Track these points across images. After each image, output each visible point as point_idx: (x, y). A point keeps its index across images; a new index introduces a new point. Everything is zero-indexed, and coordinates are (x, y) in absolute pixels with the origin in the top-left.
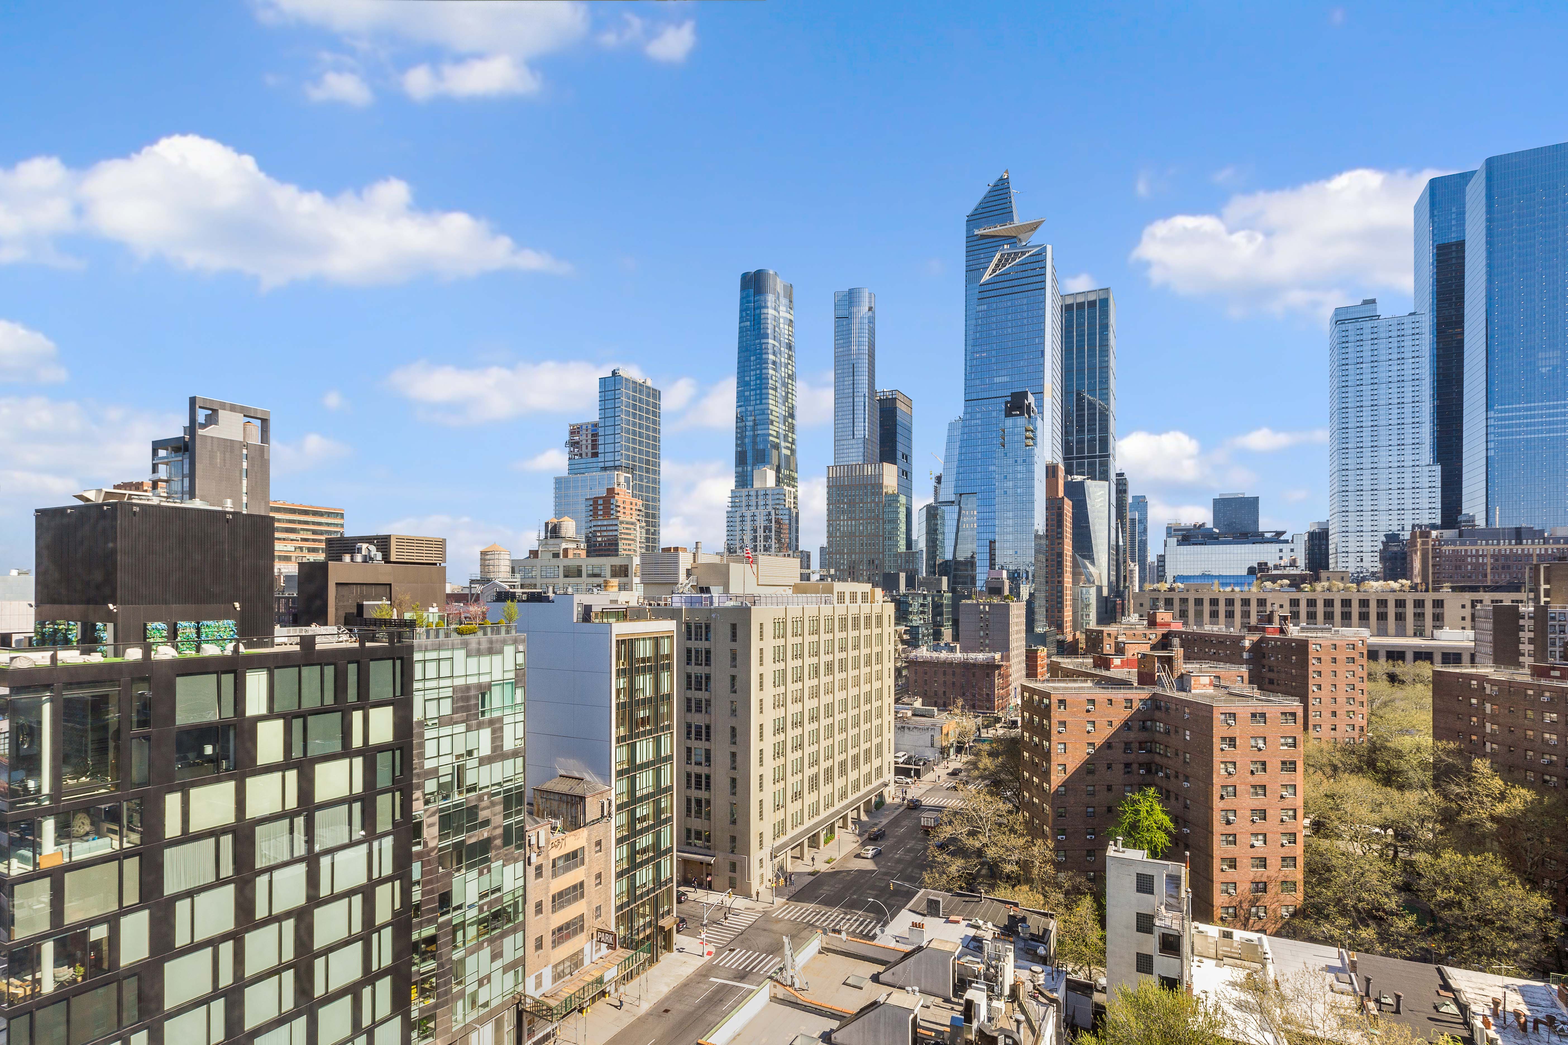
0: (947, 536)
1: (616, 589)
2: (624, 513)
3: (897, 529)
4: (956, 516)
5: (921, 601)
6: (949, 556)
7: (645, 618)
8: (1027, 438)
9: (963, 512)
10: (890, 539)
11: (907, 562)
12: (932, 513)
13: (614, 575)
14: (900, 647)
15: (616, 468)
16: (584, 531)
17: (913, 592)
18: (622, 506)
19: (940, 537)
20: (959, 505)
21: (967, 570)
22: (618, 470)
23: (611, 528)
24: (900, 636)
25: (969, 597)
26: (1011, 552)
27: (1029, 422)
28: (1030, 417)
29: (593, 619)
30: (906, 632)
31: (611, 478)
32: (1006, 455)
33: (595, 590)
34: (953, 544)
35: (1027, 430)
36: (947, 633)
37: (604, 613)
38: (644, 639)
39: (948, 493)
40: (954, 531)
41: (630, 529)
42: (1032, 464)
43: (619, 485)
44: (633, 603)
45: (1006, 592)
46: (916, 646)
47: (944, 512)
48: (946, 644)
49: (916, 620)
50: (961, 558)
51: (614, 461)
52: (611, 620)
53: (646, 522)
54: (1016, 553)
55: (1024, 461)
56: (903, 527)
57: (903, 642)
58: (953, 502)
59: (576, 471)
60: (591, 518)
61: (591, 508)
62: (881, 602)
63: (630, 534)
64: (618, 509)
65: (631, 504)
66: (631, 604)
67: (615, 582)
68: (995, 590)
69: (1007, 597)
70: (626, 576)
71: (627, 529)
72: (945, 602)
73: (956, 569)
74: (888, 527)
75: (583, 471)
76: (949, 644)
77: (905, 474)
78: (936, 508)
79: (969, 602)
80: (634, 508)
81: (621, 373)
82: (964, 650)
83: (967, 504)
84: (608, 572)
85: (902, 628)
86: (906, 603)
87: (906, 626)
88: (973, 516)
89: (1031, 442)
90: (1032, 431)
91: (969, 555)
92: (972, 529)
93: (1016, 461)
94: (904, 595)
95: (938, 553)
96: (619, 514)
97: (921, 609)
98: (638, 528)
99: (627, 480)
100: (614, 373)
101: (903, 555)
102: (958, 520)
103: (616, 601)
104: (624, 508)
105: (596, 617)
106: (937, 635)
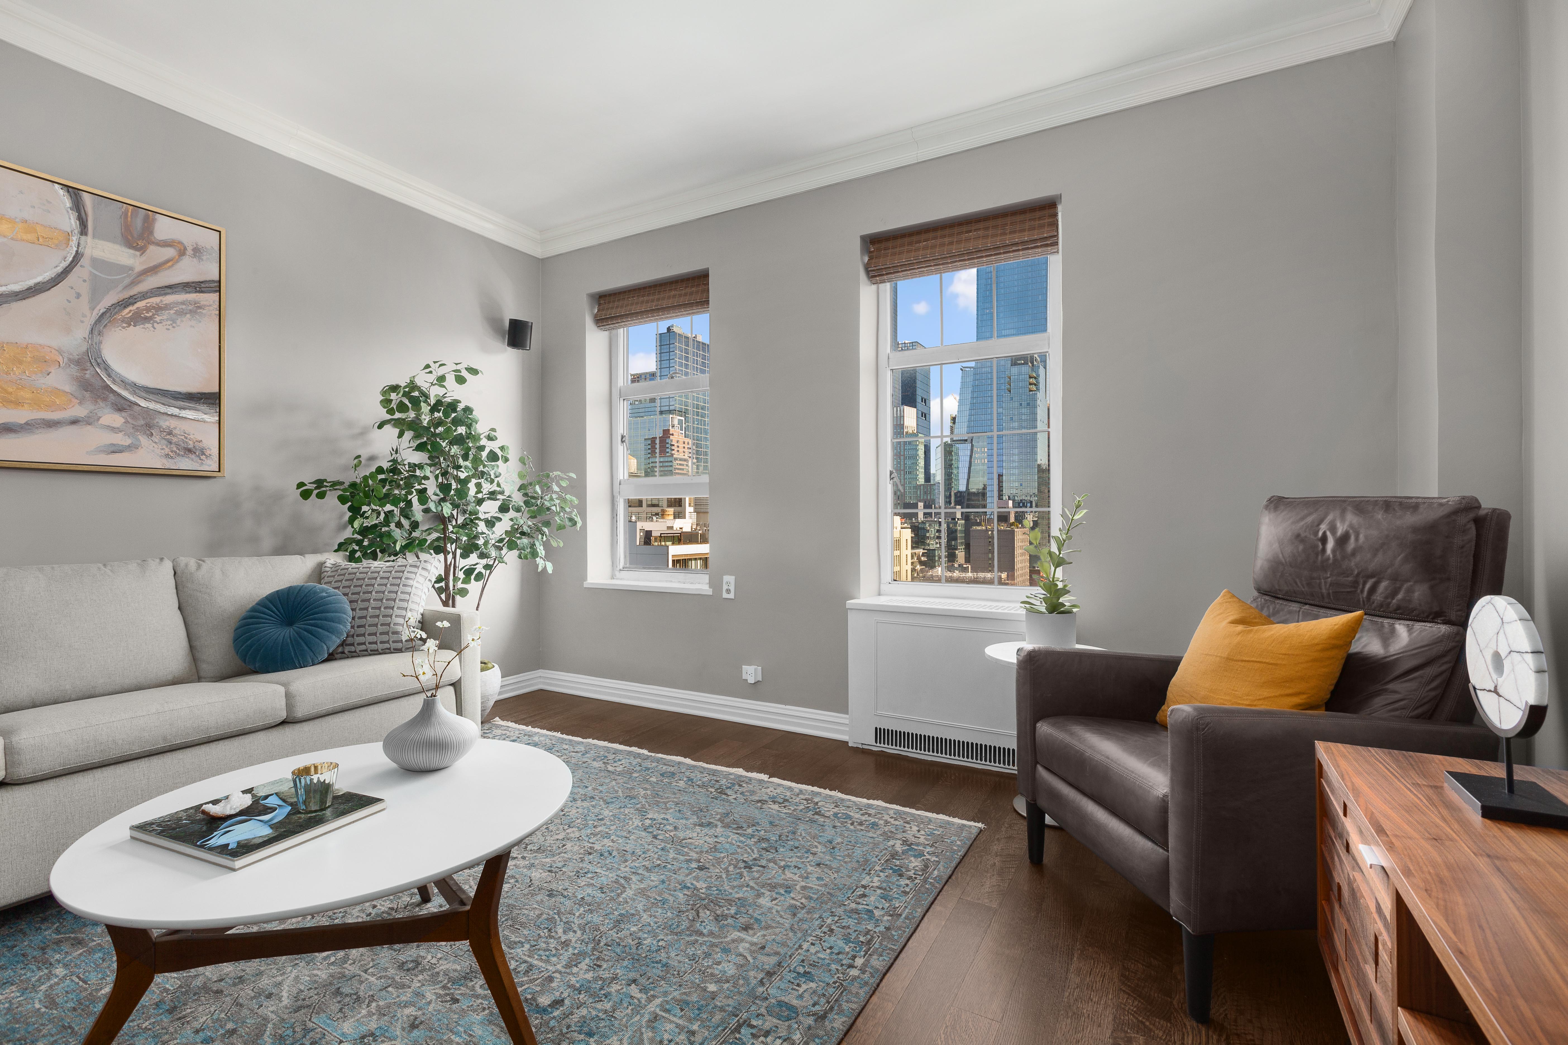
0: (961, 470)
1: (672, 517)
2: (678, 451)
3: (916, 464)
4: (969, 453)
5: (937, 528)
6: (962, 488)
7: (696, 542)
8: (1030, 384)
9: (975, 449)
10: (910, 473)
11: (925, 493)
12: (948, 451)
13: (669, 506)
14: (918, 567)
15: (670, 412)
16: (643, 467)
17: (930, 519)
18: (676, 445)
19: (955, 471)
20: (971, 443)
21: (979, 501)
22: (673, 414)
23: (667, 464)
24: (919, 558)
25: (979, 524)
26: (1017, 484)
27: (1033, 370)
28: (1033, 365)
29: (652, 542)
30: (923, 555)
31: (665, 421)
32: (1012, 399)
33: (654, 518)
34: (966, 477)
35: (1030, 377)
36: (961, 555)
37: (663, 538)
38: (695, 559)
39: (962, 431)
40: (967, 466)
41: (683, 465)
42: (1035, 407)
43: (673, 426)
44: (687, 529)
45: (1012, 520)
46: (933, 567)
47: (958, 449)
48: (959, 565)
49: (933, 544)
50: (974, 488)
51: (669, 406)
52: (668, 543)
53: (697, 458)
54: (1021, 485)
55: (1028, 404)
56: (921, 462)
57: (921, 563)
58: (966, 440)
59: (636, 415)
60: (649, 456)
61: (649, 447)
62: (899, 528)
63: (683, 469)
64: (673, 448)
65: (684, 443)
66: (684, 530)
67: (671, 511)
68: (1003, 518)
69: (1012, 524)
70: (680, 506)
71: (681, 465)
72: (959, 528)
73: (968, 500)
74: (909, 462)
75: (642, 414)
76: (962, 565)
77: (924, 416)
78: (951, 446)
79: (979, 528)
80: (686, 446)
81: (675, 329)
82: (973, 571)
83: (978, 442)
84: (665, 504)
85: (920, 551)
86: (924, 529)
87: (924, 549)
88: (984, 453)
89: (1034, 388)
90: (1035, 378)
91: (981, 487)
92: (983, 464)
93: (1021, 405)
94: (922, 522)
95: (953, 485)
96: (673, 452)
97: (937, 534)
98: (690, 464)
99: (680, 422)
100: (669, 329)
101: (922, 488)
102: (971, 456)
103: (672, 528)
104: (678, 447)
105: (656, 541)
106: (952, 557)
